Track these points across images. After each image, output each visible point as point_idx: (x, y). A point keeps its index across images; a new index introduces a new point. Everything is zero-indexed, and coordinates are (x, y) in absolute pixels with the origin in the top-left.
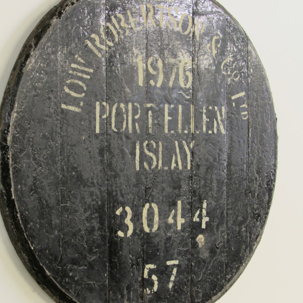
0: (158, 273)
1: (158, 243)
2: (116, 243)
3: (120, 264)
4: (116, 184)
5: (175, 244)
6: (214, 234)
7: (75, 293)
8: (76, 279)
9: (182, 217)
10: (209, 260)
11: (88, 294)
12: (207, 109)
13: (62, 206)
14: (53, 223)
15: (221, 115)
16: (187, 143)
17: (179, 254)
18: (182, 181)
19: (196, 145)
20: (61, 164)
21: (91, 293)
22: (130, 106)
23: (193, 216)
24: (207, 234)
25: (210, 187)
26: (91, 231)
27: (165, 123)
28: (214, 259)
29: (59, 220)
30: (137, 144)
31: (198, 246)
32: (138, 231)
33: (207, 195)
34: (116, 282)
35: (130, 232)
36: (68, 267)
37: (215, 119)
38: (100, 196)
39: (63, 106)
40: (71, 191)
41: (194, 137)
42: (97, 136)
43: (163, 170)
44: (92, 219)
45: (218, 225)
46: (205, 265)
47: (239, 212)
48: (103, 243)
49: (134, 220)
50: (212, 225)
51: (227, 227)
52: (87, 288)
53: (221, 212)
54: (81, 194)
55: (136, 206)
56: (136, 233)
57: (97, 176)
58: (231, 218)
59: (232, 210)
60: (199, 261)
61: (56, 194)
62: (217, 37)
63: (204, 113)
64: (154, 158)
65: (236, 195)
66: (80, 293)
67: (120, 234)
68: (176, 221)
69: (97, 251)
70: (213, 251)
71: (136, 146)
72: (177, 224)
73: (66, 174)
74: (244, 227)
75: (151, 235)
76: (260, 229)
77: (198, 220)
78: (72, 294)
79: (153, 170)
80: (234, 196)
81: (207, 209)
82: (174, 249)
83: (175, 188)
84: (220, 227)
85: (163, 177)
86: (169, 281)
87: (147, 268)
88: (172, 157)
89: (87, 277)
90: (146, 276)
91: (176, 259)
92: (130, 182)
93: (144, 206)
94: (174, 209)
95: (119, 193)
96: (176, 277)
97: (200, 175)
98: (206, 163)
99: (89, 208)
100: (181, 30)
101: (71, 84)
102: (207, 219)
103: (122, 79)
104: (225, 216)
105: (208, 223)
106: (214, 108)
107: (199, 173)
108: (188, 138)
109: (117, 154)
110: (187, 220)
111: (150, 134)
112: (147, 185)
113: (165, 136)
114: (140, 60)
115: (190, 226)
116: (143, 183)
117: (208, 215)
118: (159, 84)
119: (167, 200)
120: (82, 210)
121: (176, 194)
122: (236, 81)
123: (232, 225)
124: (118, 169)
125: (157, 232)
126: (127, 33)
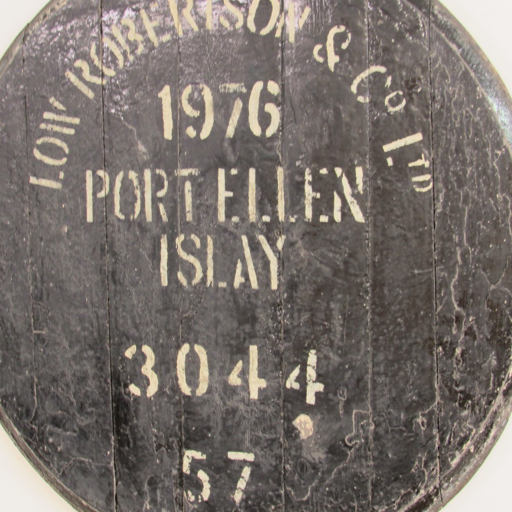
0: (210, 468)
1: (209, 416)
2: (126, 405)
3: (135, 440)
4: (124, 306)
5: (245, 423)
6: (338, 419)
7: (59, 470)
8: (59, 449)
9: (262, 375)
10: (326, 466)
11: (80, 477)
12: (315, 174)
13: (35, 334)
14: (22, 357)
15: (353, 185)
16: (268, 239)
17: (256, 442)
18: (259, 310)
19: (289, 244)
20: (31, 268)
21: (86, 477)
22: (148, 174)
23: (286, 376)
24: (319, 417)
25: (324, 325)
26: (82, 379)
27: (219, 202)
28: (341, 466)
29: (32, 355)
30: (162, 241)
31: (297, 436)
32: (167, 390)
33: (317, 342)
34: (129, 469)
35: (152, 390)
36: (47, 429)
37: (335, 194)
38: (95, 324)
39: (33, 180)
40: (49, 312)
41: (287, 229)
42: (88, 227)
43: (217, 288)
44: (82, 358)
45: (348, 403)
46: (316, 473)
47: (407, 382)
48: (102, 400)
49: (160, 370)
50: (332, 400)
51: (374, 409)
52: (78, 467)
53: (355, 377)
54: (63, 317)
55: (162, 345)
56: (164, 393)
57: (91, 291)
58: (386, 392)
59: (386, 375)
60: (303, 466)
61: (25, 315)
62: (338, 27)
63: (306, 182)
64: (198, 265)
65: (398, 348)
66: (66, 472)
67: (134, 389)
68: (246, 381)
69: (92, 412)
70: (336, 451)
71: (159, 244)
72: (249, 388)
73: (39, 285)
74: (423, 415)
75: (194, 400)
76: (471, 427)
77: (296, 386)
78: (54, 471)
79: (195, 287)
80: (392, 349)
81: (318, 369)
82: (244, 433)
83: (242, 322)
84: (353, 405)
85: (217, 299)
86: (233, 488)
87: (188, 457)
88: (235, 264)
89: (78, 450)
90: (186, 469)
91: (248, 451)
92: (150, 304)
93: (178, 347)
94: (243, 359)
95: (129, 321)
96: (248, 484)
97: (299, 301)
98: (314, 278)
99: (78, 341)
100: (252, 27)
101: (43, 144)
102: (320, 387)
103: (131, 131)
104: (370, 386)
105: (322, 396)
106: (332, 172)
107: (297, 297)
108: (271, 230)
109: (126, 257)
110: (272, 384)
111: (188, 223)
112: (184, 312)
113: (219, 226)
114: (165, 94)
115: (279, 395)
116: (176, 309)
117: (321, 379)
118: (205, 134)
119: (227, 343)
120: (66, 344)
121: (245, 333)
122: (396, 112)
123: (388, 406)
124: (127, 281)
125: (206, 397)
126: (141, 50)
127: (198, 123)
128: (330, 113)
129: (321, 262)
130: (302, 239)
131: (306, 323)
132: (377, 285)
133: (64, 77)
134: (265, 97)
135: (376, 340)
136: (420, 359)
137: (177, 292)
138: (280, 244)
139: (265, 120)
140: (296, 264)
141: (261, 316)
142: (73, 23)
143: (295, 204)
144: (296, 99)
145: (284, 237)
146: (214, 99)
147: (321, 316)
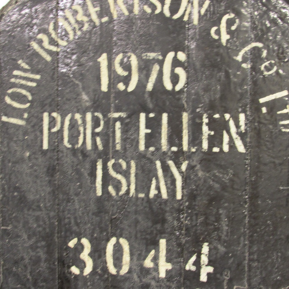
2: (68, 281)
9: (168, 260)
12: (210, 117)
13: (3, 229)
15: (238, 126)
16: (176, 163)
18: (167, 214)
19: (190, 167)
22: (89, 116)
23: (186, 262)
25: (215, 225)
26: (36, 261)
27: (140, 137)
30: (98, 163)
32: (99, 271)
33: (209, 237)
35: (88, 270)
37: (225, 132)
39: (4, 119)
41: (189, 156)
42: (44, 153)
43: (137, 198)
44: (37, 247)
45: (230, 281)
47: (274, 266)
48: (51, 277)
49: (94, 256)
50: (219, 279)
51: (250, 285)
53: (236, 262)
55: (96, 238)
56: (97, 272)
57: (45, 199)
58: (258, 273)
59: (259, 262)
62: (230, 15)
63: (204, 124)
64: (124, 181)
65: (268, 242)
67: (75, 270)
68: (157, 265)
69: (43, 286)
71: (96, 166)
72: (158, 270)
73: (7, 194)
75: (119, 278)
77: (193, 268)
79: (121, 196)
80: (263, 243)
81: (210, 256)
83: (155, 222)
84: (235, 283)
85: (137, 206)
88: (151, 181)
92: (88, 208)
93: (108, 240)
94: (155, 249)
95: (73, 221)
97: (197, 208)
98: (208, 192)
99: (34, 234)
100: (167, 13)
101: (13, 93)
102: (210, 269)
103: (77, 85)
104: (246, 269)
105: (212, 276)
106: (223, 116)
107: (195, 205)
108: (178, 158)
109: (71, 175)
110: (176, 267)
111: (117, 151)
112: (113, 215)
113: (140, 154)
114: (103, 60)
115: (180, 274)
116: (107, 212)
117: (211, 263)
118: (131, 88)
119: (143, 237)
120: (25, 236)
121: (157, 230)
122: (269, 75)
123: (260, 284)
124: (72, 192)
125: (128, 275)
126: (86, 27)
127: (126, 80)
128: (222, 74)
129: (213, 181)
130: (200, 163)
131: (201, 223)
132: (254, 197)
133: (29, 46)
134: (176, 63)
135: (251, 236)
136: (283, 250)
137: (108, 200)
138: (184, 167)
139: (175, 79)
140: (195, 181)
141: (169, 218)
142: (37, 7)
143: (195, 139)
144: (198, 64)
145: (187, 162)
146: (138, 64)
147: (213, 219)
